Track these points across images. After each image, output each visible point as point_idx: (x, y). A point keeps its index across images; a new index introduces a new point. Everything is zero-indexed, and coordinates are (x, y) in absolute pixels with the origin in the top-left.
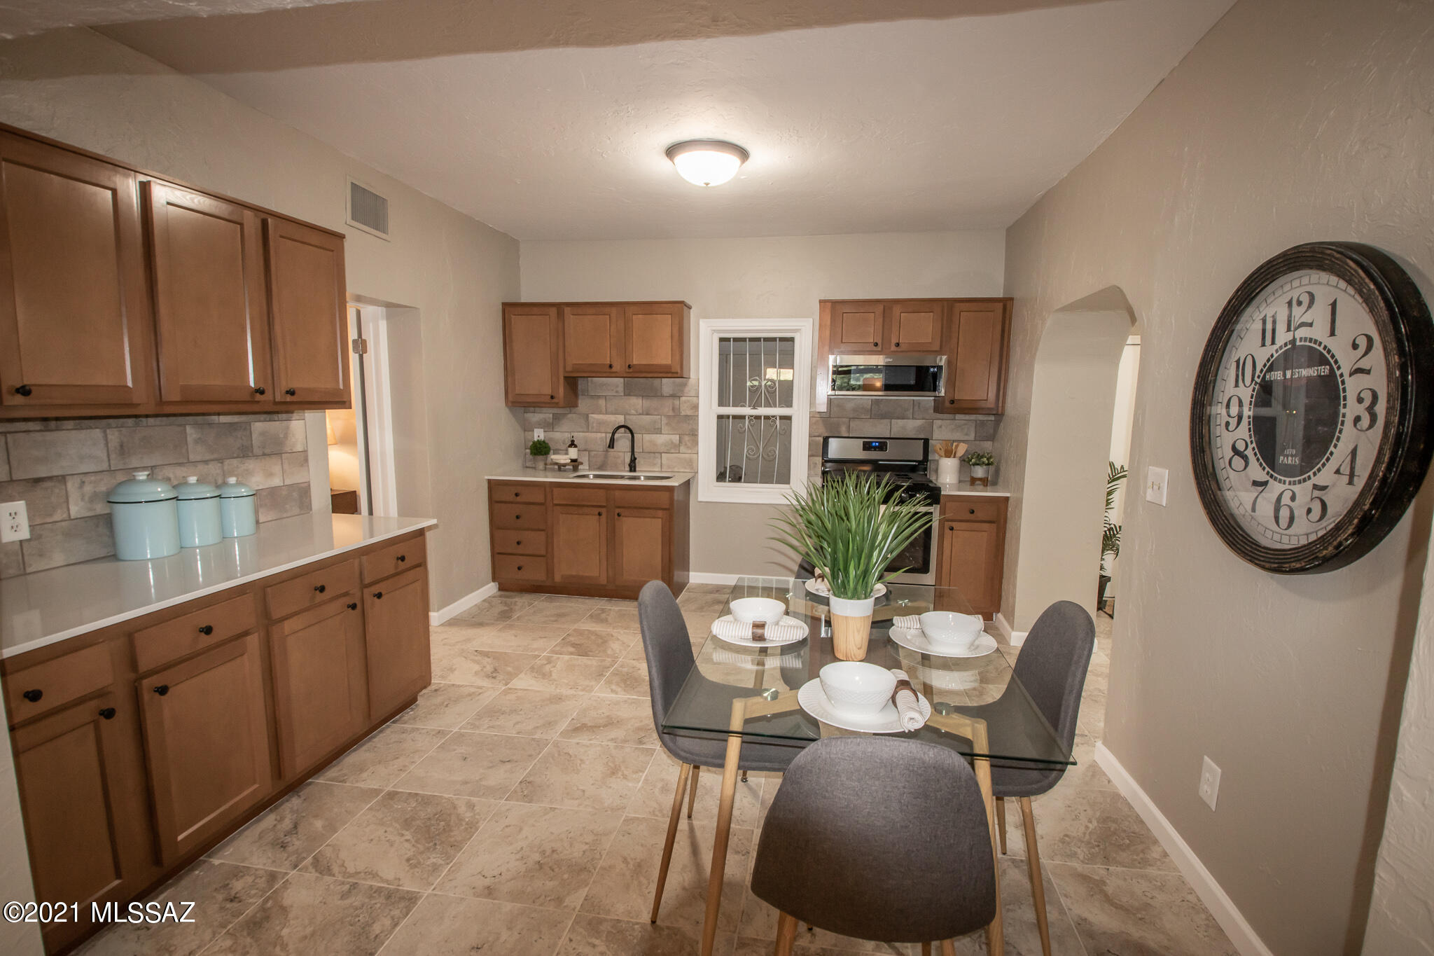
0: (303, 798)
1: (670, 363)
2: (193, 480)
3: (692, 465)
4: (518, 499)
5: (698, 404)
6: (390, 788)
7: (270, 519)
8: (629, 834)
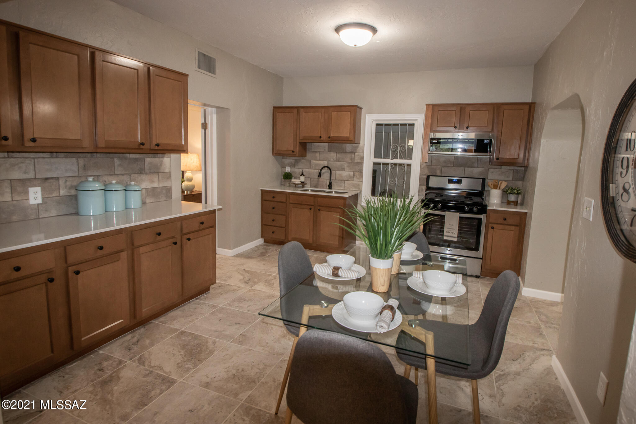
0: (146, 329)
1: (349, 136)
2: (114, 182)
3: (359, 187)
4: (274, 199)
5: (363, 157)
6: (183, 329)
7: (151, 202)
8: (281, 368)
